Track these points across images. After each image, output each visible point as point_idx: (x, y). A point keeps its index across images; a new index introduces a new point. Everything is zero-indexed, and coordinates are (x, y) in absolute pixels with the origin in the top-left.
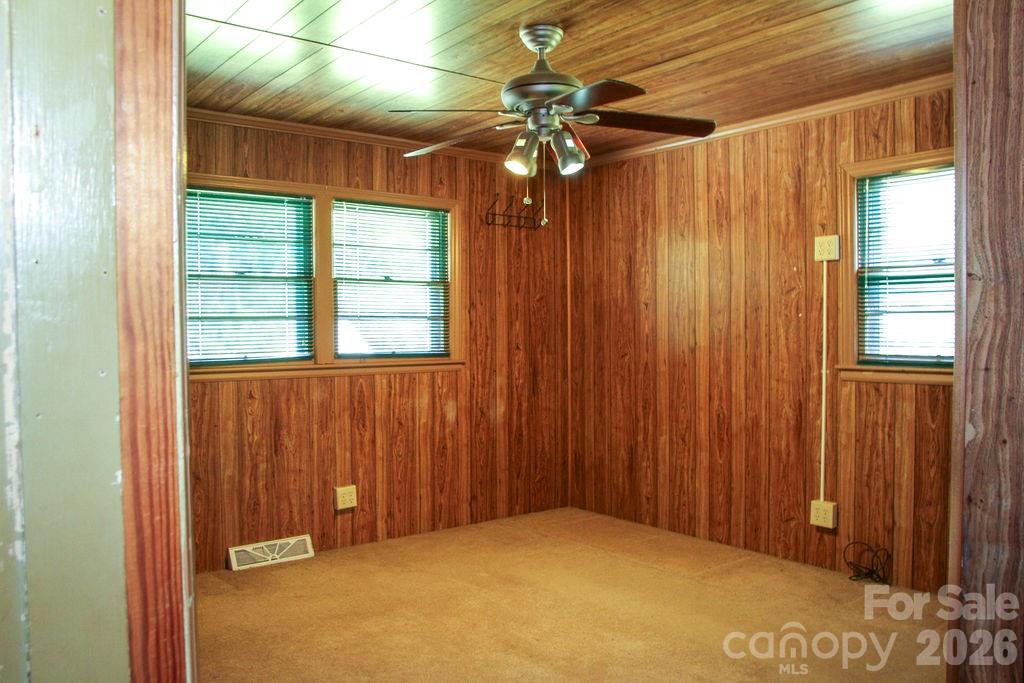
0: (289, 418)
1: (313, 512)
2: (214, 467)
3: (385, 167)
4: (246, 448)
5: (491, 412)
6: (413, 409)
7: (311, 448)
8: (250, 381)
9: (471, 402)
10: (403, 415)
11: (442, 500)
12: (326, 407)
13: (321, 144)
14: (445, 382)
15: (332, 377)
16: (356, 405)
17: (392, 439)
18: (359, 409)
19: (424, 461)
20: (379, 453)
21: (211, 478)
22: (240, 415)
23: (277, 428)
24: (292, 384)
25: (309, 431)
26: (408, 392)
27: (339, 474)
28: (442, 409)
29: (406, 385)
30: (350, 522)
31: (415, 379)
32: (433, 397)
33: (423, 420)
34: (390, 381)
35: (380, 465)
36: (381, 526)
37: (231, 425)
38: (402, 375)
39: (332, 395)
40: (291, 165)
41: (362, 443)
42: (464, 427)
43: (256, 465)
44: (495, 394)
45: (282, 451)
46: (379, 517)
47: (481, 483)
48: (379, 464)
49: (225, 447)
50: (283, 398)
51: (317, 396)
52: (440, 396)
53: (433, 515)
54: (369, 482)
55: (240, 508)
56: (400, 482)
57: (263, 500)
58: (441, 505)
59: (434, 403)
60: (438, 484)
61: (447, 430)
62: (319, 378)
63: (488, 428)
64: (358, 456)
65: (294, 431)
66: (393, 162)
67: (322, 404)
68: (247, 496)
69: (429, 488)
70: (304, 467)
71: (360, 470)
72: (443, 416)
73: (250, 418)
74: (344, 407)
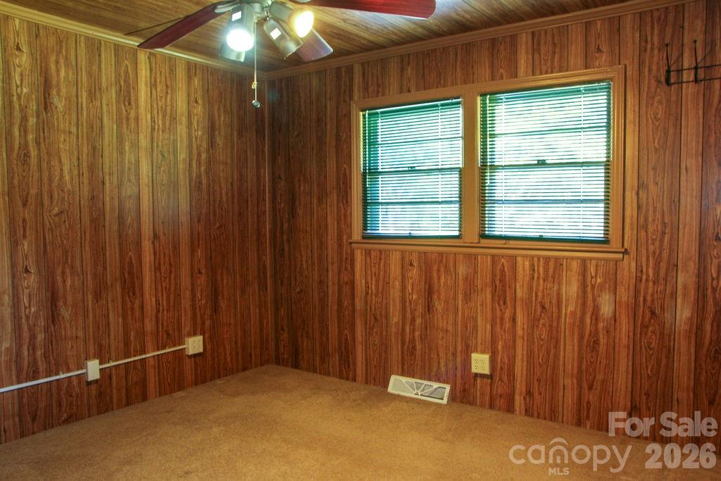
0: (439, 286)
1: (456, 369)
2: (386, 313)
3: (530, 52)
4: (408, 304)
5: (668, 315)
6: (559, 294)
7: (456, 314)
8: (411, 253)
9: (636, 298)
10: (547, 300)
11: (593, 398)
12: (470, 282)
13: (468, 48)
14: (600, 272)
15: (476, 256)
16: (498, 283)
17: (533, 322)
18: (501, 287)
19: (569, 351)
20: (520, 332)
21: (384, 321)
22: (403, 277)
23: (429, 292)
24: (442, 258)
25: (455, 299)
26: (553, 277)
27: (479, 342)
28: (594, 300)
29: (551, 270)
30: (489, 388)
31: (562, 265)
32: (583, 285)
33: (571, 308)
34: (533, 265)
35: (520, 345)
36: (519, 401)
37: (397, 284)
38: (547, 259)
39: (476, 272)
40: (443, 75)
41: (502, 319)
42: (624, 325)
43: (414, 318)
44: (674, 295)
45: (433, 311)
46: (517, 391)
47: (647, 395)
48: (519, 343)
49: (394, 300)
50: (435, 268)
51: (462, 270)
52: (593, 287)
53: (579, 411)
54: (508, 356)
55: (402, 348)
56: (540, 365)
57: (418, 347)
58: (588, 402)
59: (585, 292)
60: (585, 377)
61: (601, 325)
62: (465, 254)
63: (662, 333)
64: (498, 329)
65: (443, 297)
66: (539, 44)
67: (467, 278)
68: (407, 341)
69: (575, 381)
70: (450, 328)
71: (500, 343)
72: (596, 309)
73: (411, 281)
74: (486, 283)
